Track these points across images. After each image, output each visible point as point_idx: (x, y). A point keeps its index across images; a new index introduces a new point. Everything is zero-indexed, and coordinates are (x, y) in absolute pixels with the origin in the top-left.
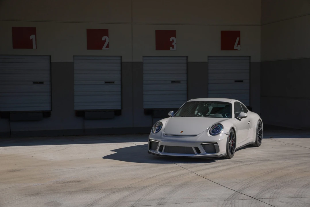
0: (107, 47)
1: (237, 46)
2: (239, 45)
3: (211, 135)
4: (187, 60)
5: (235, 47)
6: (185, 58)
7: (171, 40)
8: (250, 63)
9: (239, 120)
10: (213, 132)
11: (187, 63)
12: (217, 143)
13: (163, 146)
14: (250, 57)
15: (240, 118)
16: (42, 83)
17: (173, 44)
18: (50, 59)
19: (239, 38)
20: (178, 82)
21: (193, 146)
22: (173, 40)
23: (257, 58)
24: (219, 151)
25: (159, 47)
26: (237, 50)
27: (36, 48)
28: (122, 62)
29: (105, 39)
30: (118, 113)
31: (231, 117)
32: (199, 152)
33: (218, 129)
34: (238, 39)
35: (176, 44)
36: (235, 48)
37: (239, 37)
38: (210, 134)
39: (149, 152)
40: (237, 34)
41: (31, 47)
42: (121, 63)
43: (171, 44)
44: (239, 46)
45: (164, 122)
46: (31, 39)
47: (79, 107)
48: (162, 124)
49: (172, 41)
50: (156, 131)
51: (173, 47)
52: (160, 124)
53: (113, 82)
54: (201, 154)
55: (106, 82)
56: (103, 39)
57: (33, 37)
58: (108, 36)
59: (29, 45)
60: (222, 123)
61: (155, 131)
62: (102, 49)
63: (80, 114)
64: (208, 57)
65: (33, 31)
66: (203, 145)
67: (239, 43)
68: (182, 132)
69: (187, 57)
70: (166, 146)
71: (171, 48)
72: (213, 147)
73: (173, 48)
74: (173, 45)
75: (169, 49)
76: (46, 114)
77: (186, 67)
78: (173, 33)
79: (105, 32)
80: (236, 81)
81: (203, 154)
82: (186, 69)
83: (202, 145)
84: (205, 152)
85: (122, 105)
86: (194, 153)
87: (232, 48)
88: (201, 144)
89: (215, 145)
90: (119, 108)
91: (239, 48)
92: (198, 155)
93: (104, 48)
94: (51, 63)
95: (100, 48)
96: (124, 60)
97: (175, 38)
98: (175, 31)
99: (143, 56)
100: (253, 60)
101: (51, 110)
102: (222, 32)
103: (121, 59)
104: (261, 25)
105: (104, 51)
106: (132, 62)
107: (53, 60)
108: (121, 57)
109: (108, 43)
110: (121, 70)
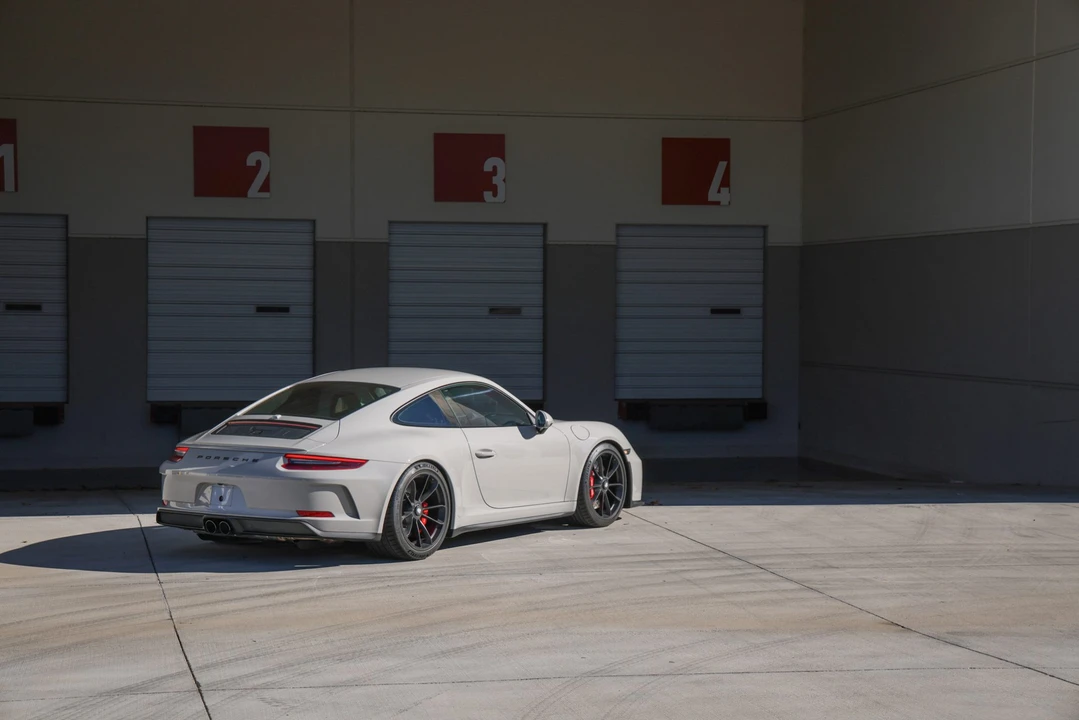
0: (265, 187)
1: (719, 191)
2: (727, 189)
4: (545, 235)
5: (712, 195)
6: (540, 230)
7: (488, 167)
8: (765, 249)
11: (545, 248)
14: (764, 228)
16: (36, 308)
17: (496, 180)
18: (67, 227)
19: (725, 163)
20: (514, 311)
22: (495, 168)
23: (787, 231)
25: (445, 190)
26: (718, 203)
27: (16, 189)
28: (318, 240)
29: (259, 163)
34: (722, 165)
35: (504, 180)
36: (710, 199)
37: (727, 158)
40: (719, 149)
42: (315, 244)
43: (486, 183)
44: (724, 190)
47: (162, 391)
49: (491, 170)
51: (494, 190)
53: (286, 310)
55: (261, 309)
56: (251, 160)
57: (5, 151)
58: (268, 153)
62: (245, 195)
63: (166, 415)
64: (618, 226)
67: (725, 182)
69: (545, 226)
71: (488, 195)
73: (495, 195)
74: (496, 186)
75: (481, 199)
76: (49, 415)
77: (541, 261)
78: (495, 145)
79: (259, 138)
80: (715, 311)
82: (541, 267)
87: (702, 200)
91: (724, 196)
93: (253, 191)
94: (67, 239)
95: (241, 191)
96: (323, 234)
97: (502, 161)
98: (501, 138)
99: (390, 222)
100: (775, 239)
101: (67, 402)
102: (667, 143)
103: (314, 232)
104: (803, 121)
105: (255, 204)
106: (352, 240)
107: (75, 231)
108: (314, 222)
109: (269, 175)
110: (314, 267)
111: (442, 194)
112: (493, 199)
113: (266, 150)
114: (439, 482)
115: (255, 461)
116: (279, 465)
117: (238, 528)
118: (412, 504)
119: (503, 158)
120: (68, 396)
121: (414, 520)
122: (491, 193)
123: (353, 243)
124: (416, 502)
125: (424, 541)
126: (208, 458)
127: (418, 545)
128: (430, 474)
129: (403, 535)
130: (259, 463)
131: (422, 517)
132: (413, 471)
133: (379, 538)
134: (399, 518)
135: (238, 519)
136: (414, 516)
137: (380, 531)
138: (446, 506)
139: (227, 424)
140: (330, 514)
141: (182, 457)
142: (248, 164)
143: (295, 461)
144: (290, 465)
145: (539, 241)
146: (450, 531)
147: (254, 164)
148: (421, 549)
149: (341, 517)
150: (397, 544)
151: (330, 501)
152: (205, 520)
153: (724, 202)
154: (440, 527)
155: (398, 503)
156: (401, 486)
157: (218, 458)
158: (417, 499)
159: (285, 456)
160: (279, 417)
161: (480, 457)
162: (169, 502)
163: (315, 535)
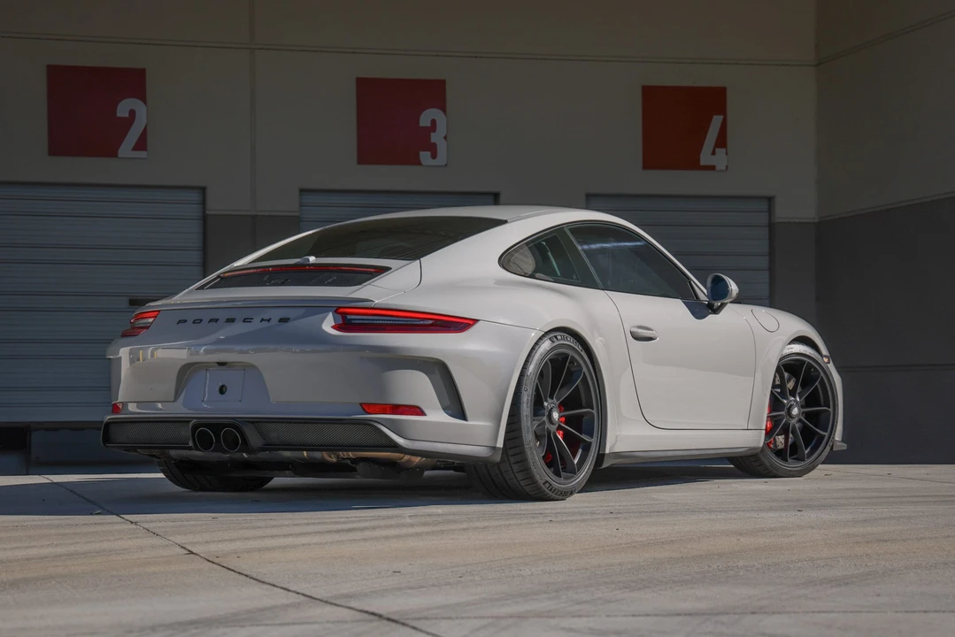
0: (141, 145)
1: (714, 153)
2: (724, 150)
5: (705, 159)
7: (424, 121)
8: (771, 226)
14: (770, 200)
17: (434, 138)
19: (722, 117)
22: (434, 122)
26: (712, 168)
28: (207, 212)
29: (132, 113)
34: (717, 121)
35: (445, 138)
36: (703, 162)
37: (722, 110)
40: (714, 100)
42: (205, 218)
43: (423, 140)
44: (720, 151)
49: (429, 125)
51: (433, 150)
55: (134, 302)
56: (123, 110)
58: (145, 101)
62: (114, 154)
64: (588, 196)
67: (721, 142)
69: (496, 196)
71: (425, 156)
73: (434, 156)
74: (435, 145)
75: (417, 162)
78: (434, 92)
79: (133, 82)
87: (692, 163)
91: (720, 159)
93: (126, 149)
95: (109, 149)
96: (217, 205)
97: (441, 113)
98: (441, 84)
99: (302, 191)
100: (783, 213)
102: (650, 93)
103: (204, 203)
104: (817, 65)
105: (127, 163)
106: (253, 213)
108: (203, 190)
109: (145, 130)
110: (204, 248)
111: (366, 155)
112: (433, 162)
113: (143, 98)
114: (585, 369)
115: (284, 320)
116: (328, 325)
117: (255, 439)
118: (546, 404)
119: (444, 109)
121: (549, 433)
122: (429, 154)
123: (254, 217)
124: (550, 401)
125: (564, 469)
126: (198, 321)
127: (558, 475)
128: (571, 353)
129: (535, 454)
130: (289, 324)
131: (560, 428)
132: (546, 345)
133: (498, 458)
134: (528, 424)
135: (255, 422)
136: (547, 425)
137: (500, 444)
138: (594, 412)
139: (218, 277)
140: (417, 411)
141: (147, 328)
142: (118, 115)
143: (354, 319)
144: (345, 325)
146: (601, 457)
147: (127, 115)
148: (562, 480)
149: (436, 415)
150: (526, 470)
151: (417, 388)
152: (195, 427)
153: (721, 166)
154: (587, 447)
155: (527, 397)
156: (531, 368)
157: (217, 320)
158: (552, 398)
159: (337, 311)
160: (312, 259)
161: (637, 338)
162: (125, 404)
163: (394, 447)
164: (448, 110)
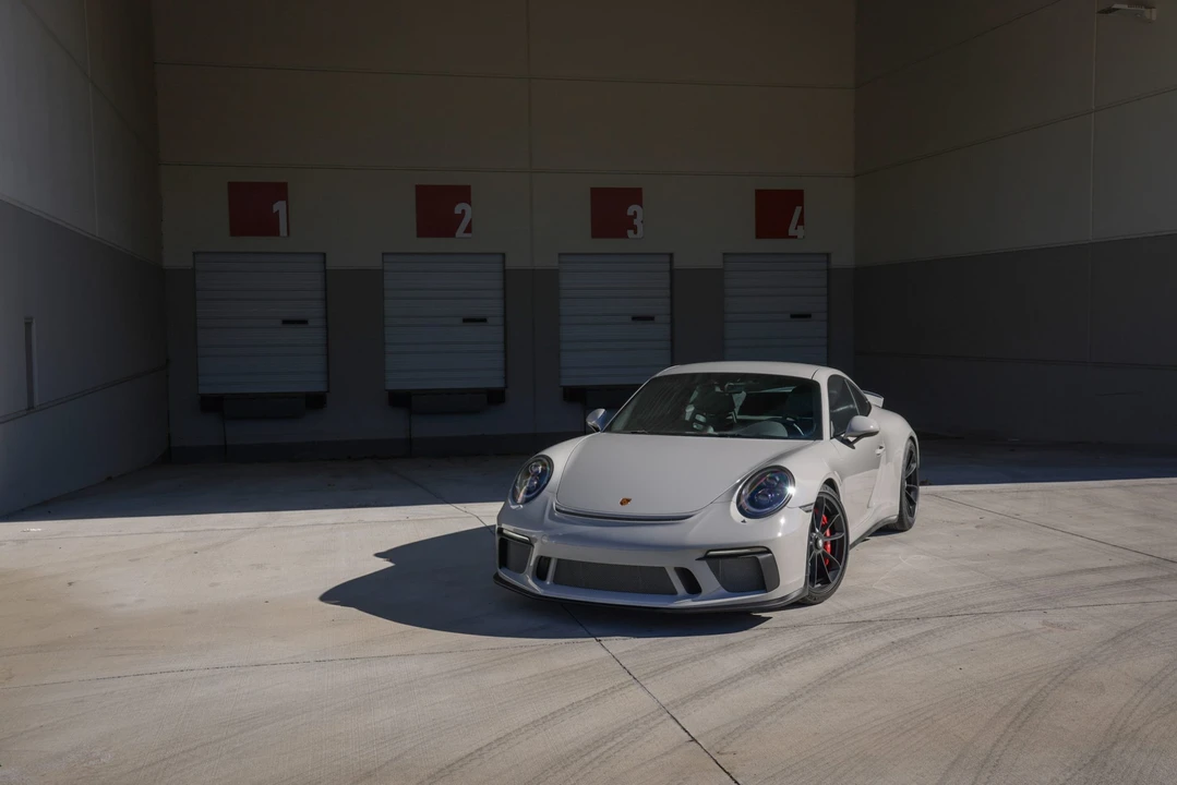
0: (468, 230)
1: (796, 228)
2: (802, 227)
3: (744, 518)
4: (671, 262)
5: (792, 231)
6: (667, 259)
7: (630, 212)
8: (829, 270)
9: (850, 444)
10: (751, 501)
11: (672, 271)
12: (769, 551)
13: (549, 559)
14: (828, 255)
15: (851, 439)
16: (304, 322)
17: (636, 222)
18: (325, 262)
19: (801, 208)
20: (649, 319)
21: (669, 564)
22: (635, 213)
23: (844, 258)
24: (776, 583)
25: (599, 231)
26: (796, 237)
27: (288, 234)
28: (507, 268)
29: (463, 211)
30: (495, 397)
31: (818, 436)
32: (693, 588)
33: (772, 489)
34: (798, 209)
35: (642, 222)
36: (790, 234)
37: (802, 204)
38: (741, 510)
39: (497, 577)
40: (796, 197)
41: (276, 233)
42: (505, 271)
43: (629, 224)
44: (800, 227)
45: (561, 456)
46: (275, 210)
47: (396, 382)
48: (549, 463)
49: (632, 214)
50: (528, 492)
51: (635, 229)
52: (544, 465)
53: (484, 320)
54: (700, 596)
55: (466, 320)
56: (458, 210)
57: (279, 207)
58: (470, 204)
59: (269, 227)
60: (786, 463)
61: (522, 495)
62: (453, 235)
63: (401, 400)
64: (724, 255)
65: (280, 191)
66: (715, 558)
67: (801, 222)
68: (628, 500)
69: (671, 255)
70: (559, 561)
71: (630, 233)
72: (754, 568)
73: (636, 233)
74: (636, 226)
75: (625, 236)
76: (316, 401)
77: (669, 281)
78: (635, 196)
79: (463, 194)
80: (793, 316)
81: (714, 596)
82: (669, 286)
83: (706, 558)
84: (723, 591)
85: (506, 378)
86: (673, 592)
87: (783, 234)
88: (701, 555)
89: (761, 557)
90: (498, 384)
91: (800, 232)
92: (689, 603)
93: (460, 232)
94: (325, 271)
95: (449, 232)
96: (511, 263)
97: (640, 207)
98: (639, 190)
99: (560, 254)
100: (835, 262)
101: (328, 391)
102: (759, 193)
103: (504, 262)
104: (855, 177)
105: (460, 241)
106: (532, 268)
107: (332, 264)
108: (504, 255)
109: (471, 221)
110: (505, 289)
111: (596, 233)
112: (635, 236)
113: (469, 202)
119: (641, 205)
120: (328, 386)
122: (633, 231)
123: (533, 270)
142: (456, 213)
145: (667, 267)
147: (460, 213)
153: (800, 236)
164: (644, 204)
